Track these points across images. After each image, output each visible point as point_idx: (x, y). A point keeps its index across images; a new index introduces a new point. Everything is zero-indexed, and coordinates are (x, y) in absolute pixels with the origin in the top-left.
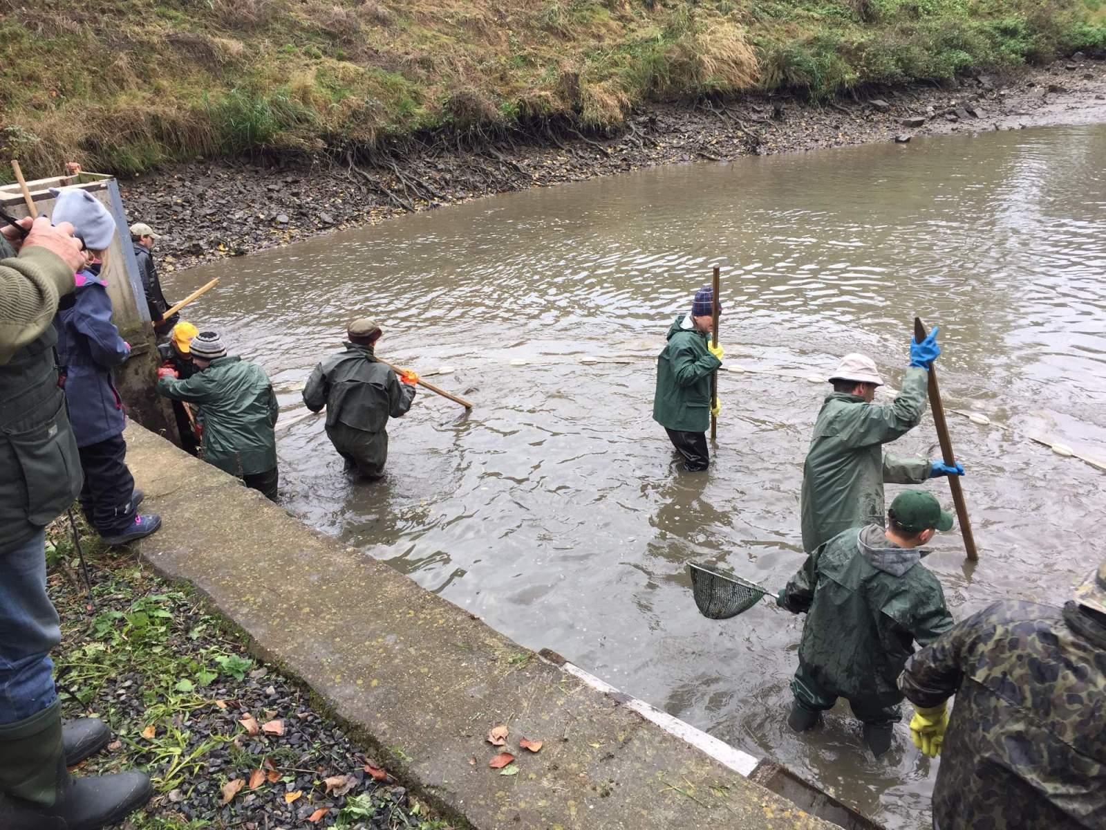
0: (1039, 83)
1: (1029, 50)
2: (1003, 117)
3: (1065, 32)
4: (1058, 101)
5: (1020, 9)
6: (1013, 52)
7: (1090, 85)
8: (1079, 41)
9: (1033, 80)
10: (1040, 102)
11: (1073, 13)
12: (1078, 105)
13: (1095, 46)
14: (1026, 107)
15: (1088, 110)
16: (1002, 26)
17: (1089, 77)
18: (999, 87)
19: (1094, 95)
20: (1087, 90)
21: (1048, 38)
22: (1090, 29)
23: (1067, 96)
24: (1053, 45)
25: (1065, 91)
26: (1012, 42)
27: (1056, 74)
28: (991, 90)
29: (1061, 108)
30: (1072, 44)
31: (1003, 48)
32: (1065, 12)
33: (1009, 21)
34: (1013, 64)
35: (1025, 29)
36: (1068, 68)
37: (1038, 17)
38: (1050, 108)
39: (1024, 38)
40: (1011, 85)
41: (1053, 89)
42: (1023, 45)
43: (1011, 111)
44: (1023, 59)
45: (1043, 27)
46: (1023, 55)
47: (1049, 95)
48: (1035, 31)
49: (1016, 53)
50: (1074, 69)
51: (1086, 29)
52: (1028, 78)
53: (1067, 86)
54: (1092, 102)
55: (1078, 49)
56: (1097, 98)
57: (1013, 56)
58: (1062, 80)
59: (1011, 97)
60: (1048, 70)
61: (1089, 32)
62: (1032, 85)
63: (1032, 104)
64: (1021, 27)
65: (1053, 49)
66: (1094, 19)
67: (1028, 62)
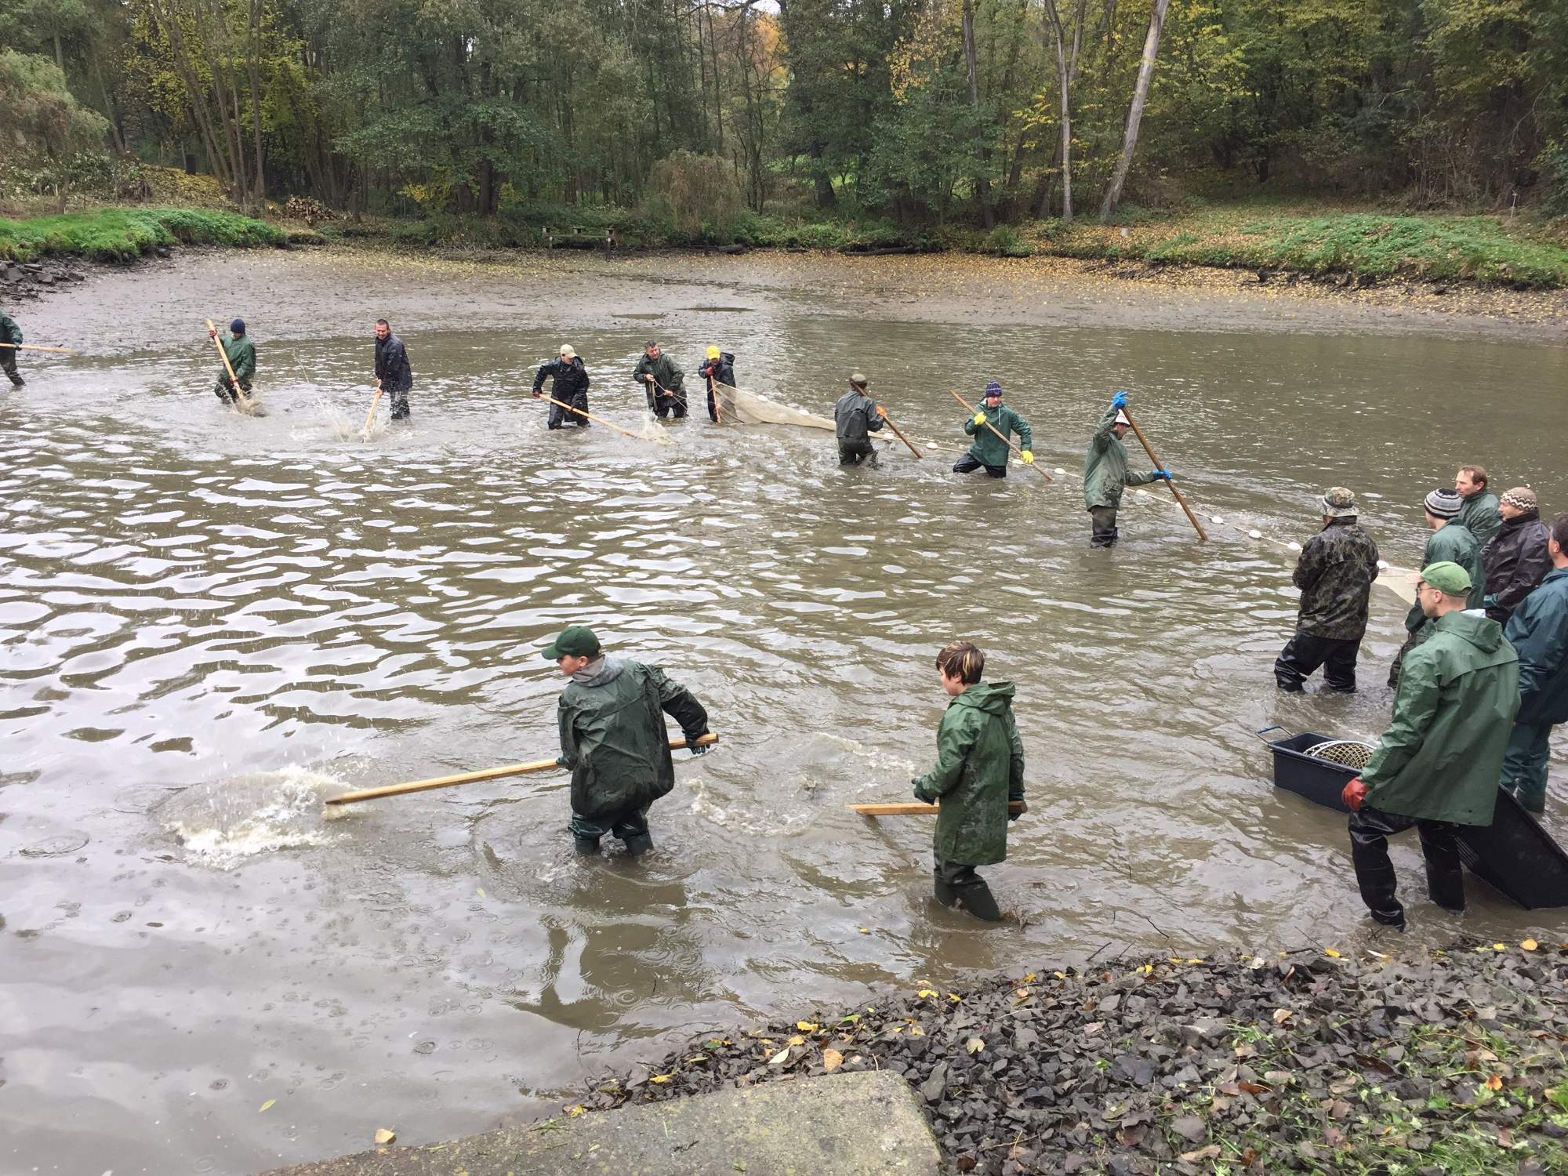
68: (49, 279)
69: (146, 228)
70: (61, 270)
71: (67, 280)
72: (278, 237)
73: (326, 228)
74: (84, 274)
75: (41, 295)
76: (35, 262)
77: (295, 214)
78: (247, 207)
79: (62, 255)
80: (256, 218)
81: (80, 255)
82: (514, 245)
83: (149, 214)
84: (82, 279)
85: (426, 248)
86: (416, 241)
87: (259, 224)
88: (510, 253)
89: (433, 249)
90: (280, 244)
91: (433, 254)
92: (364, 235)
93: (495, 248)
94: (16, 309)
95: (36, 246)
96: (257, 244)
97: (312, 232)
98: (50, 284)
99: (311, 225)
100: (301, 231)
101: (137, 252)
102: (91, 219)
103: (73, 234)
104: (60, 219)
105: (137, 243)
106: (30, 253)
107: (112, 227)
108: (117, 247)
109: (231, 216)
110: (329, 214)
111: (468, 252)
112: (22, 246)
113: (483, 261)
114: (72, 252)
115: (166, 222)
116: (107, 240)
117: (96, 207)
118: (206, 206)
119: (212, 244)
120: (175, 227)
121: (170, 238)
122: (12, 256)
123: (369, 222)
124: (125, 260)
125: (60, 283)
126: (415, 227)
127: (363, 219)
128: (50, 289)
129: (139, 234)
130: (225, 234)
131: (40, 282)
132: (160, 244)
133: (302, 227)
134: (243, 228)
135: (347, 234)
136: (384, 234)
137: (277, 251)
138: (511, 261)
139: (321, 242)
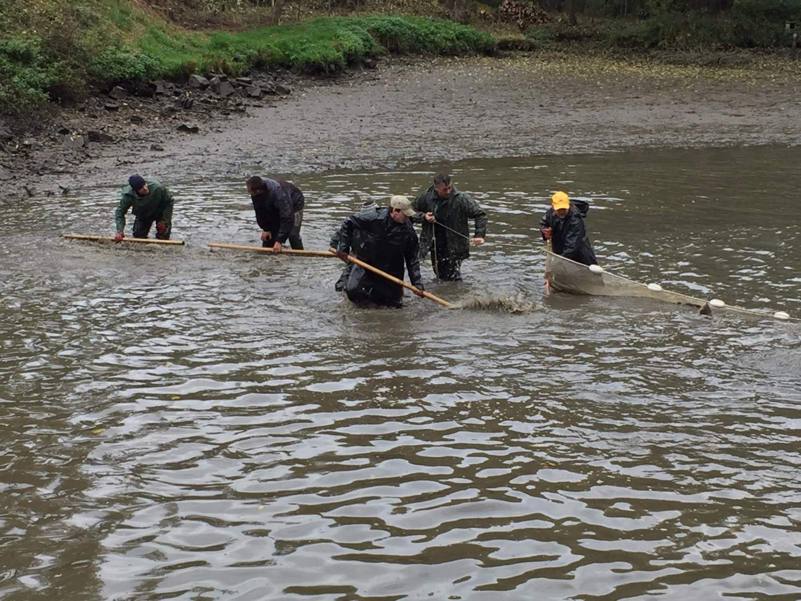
0: (74, 130)
1: (52, 82)
2: (34, 177)
3: (95, 59)
4: (104, 153)
5: (28, 26)
6: (31, 84)
7: (142, 131)
8: (116, 72)
9: (65, 125)
10: (81, 156)
11: (100, 34)
12: (132, 159)
13: (136, 78)
14: (63, 162)
15: (145, 165)
16: (9, 49)
17: (137, 120)
18: (21, 134)
19: (149, 145)
20: (138, 138)
21: (74, 67)
22: (126, 55)
23: (114, 147)
24: (83, 76)
25: (110, 139)
26: (27, 71)
27: (94, 117)
28: (10, 139)
29: (110, 163)
30: (106, 75)
31: (16, 79)
32: (90, 32)
33: (18, 42)
34: (33, 102)
35: (40, 53)
36: (107, 108)
37: (56, 37)
38: (95, 163)
39: (42, 66)
40: (37, 131)
41: (94, 137)
42: (43, 75)
43: (44, 169)
44: (47, 95)
45: (65, 52)
46: (45, 90)
47: (90, 145)
48: (55, 57)
49: (36, 88)
50: (116, 109)
51: (121, 55)
52: (57, 121)
53: (112, 133)
54: (148, 154)
55: (115, 82)
56: (154, 148)
57: (32, 90)
58: (102, 123)
59: (40, 149)
60: (82, 110)
61: (125, 60)
62: (65, 132)
63: (70, 158)
64: (35, 50)
65: (84, 82)
66: (128, 42)
67: (54, 99)
68: (257, 93)
69: (355, 37)
70: (269, 83)
71: (274, 93)
72: (486, 44)
73: (539, 31)
74: (290, 87)
75: (248, 110)
76: (246, 75)
77: (507, 18)
78: (458, 12)
79: (272, 69)
80: (466, 23)
81: (289, 67)
82: (750, 44)
83: (359, 23)
84: (288, 92)
85: (646, 51)
86: (635, 43)
87: (468, 30)
88: (745, 54)
89: (653, 52)
90: (488, 51)
91: (653, 57)
92: (578, 38)
93: (727, 48)
94: (223, 124)
95: (249, 58)
96: (465, 52)
97: (523, 37)
98: (258, 98)
99: (523, 29)
100: (511, 36)
101: (343, 63)
102: (303, 30)
103: (284, 46)
104: (273, 31)
105: (345, 54)
106: (243, 66)
107: (322, 38)
108: (325, 59)
109: (440, 23)
110: (543, 17)
111: (693, 54)
112: (236, 60)
113: (710, 64)
114: (282, 65)
115: (375, 31)
116: (316, 51)
117: (310, 17)
118: (417, 12)
119: (418, 53)
120: (382, 36)
121: (378, 47)
122: (226, 70)
123: (585, 24)
124: (331, 71)
125: (267, 97)
126: (636, 27)
127: (579, 20)
128: (257, 103)
129: (347, 44)
130: (433, 42)
131: (249, 96)
132: (367, 55)
133: (513, 31)
134: (452, 35)
135: (561, 38)
136: (600, 37)
137: (485, 59)
138: (745, 63)
139: (532, 48)
